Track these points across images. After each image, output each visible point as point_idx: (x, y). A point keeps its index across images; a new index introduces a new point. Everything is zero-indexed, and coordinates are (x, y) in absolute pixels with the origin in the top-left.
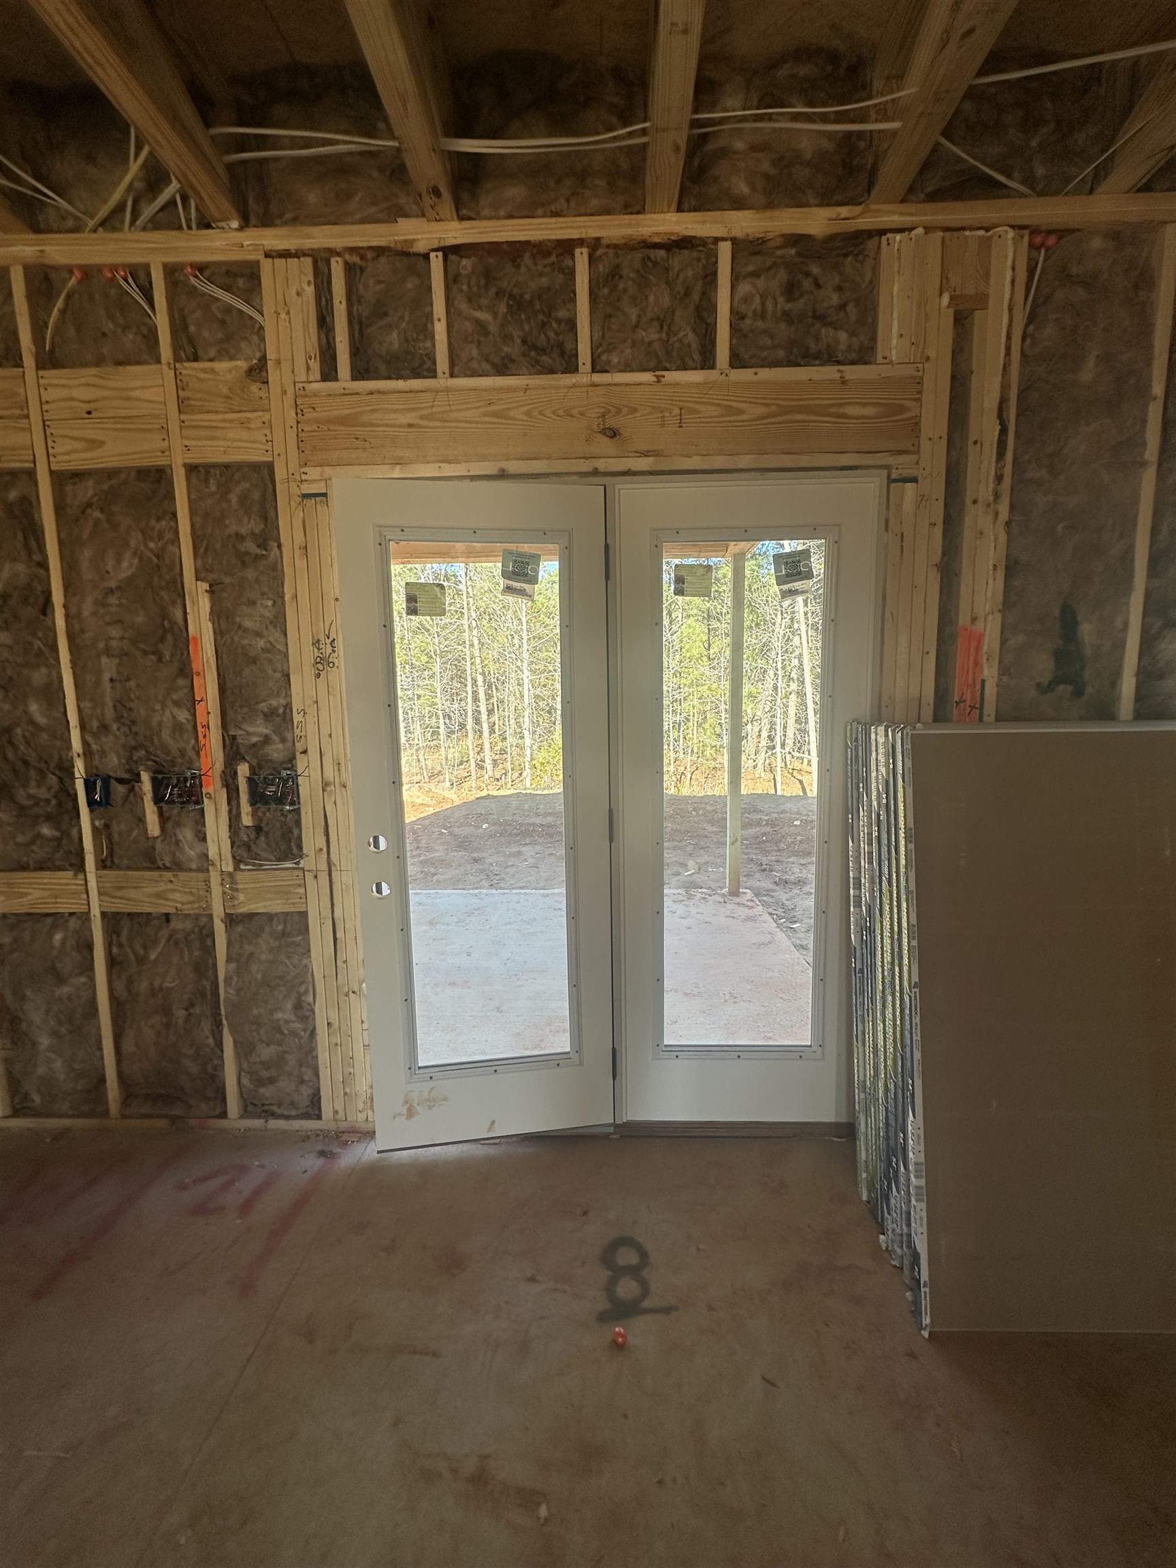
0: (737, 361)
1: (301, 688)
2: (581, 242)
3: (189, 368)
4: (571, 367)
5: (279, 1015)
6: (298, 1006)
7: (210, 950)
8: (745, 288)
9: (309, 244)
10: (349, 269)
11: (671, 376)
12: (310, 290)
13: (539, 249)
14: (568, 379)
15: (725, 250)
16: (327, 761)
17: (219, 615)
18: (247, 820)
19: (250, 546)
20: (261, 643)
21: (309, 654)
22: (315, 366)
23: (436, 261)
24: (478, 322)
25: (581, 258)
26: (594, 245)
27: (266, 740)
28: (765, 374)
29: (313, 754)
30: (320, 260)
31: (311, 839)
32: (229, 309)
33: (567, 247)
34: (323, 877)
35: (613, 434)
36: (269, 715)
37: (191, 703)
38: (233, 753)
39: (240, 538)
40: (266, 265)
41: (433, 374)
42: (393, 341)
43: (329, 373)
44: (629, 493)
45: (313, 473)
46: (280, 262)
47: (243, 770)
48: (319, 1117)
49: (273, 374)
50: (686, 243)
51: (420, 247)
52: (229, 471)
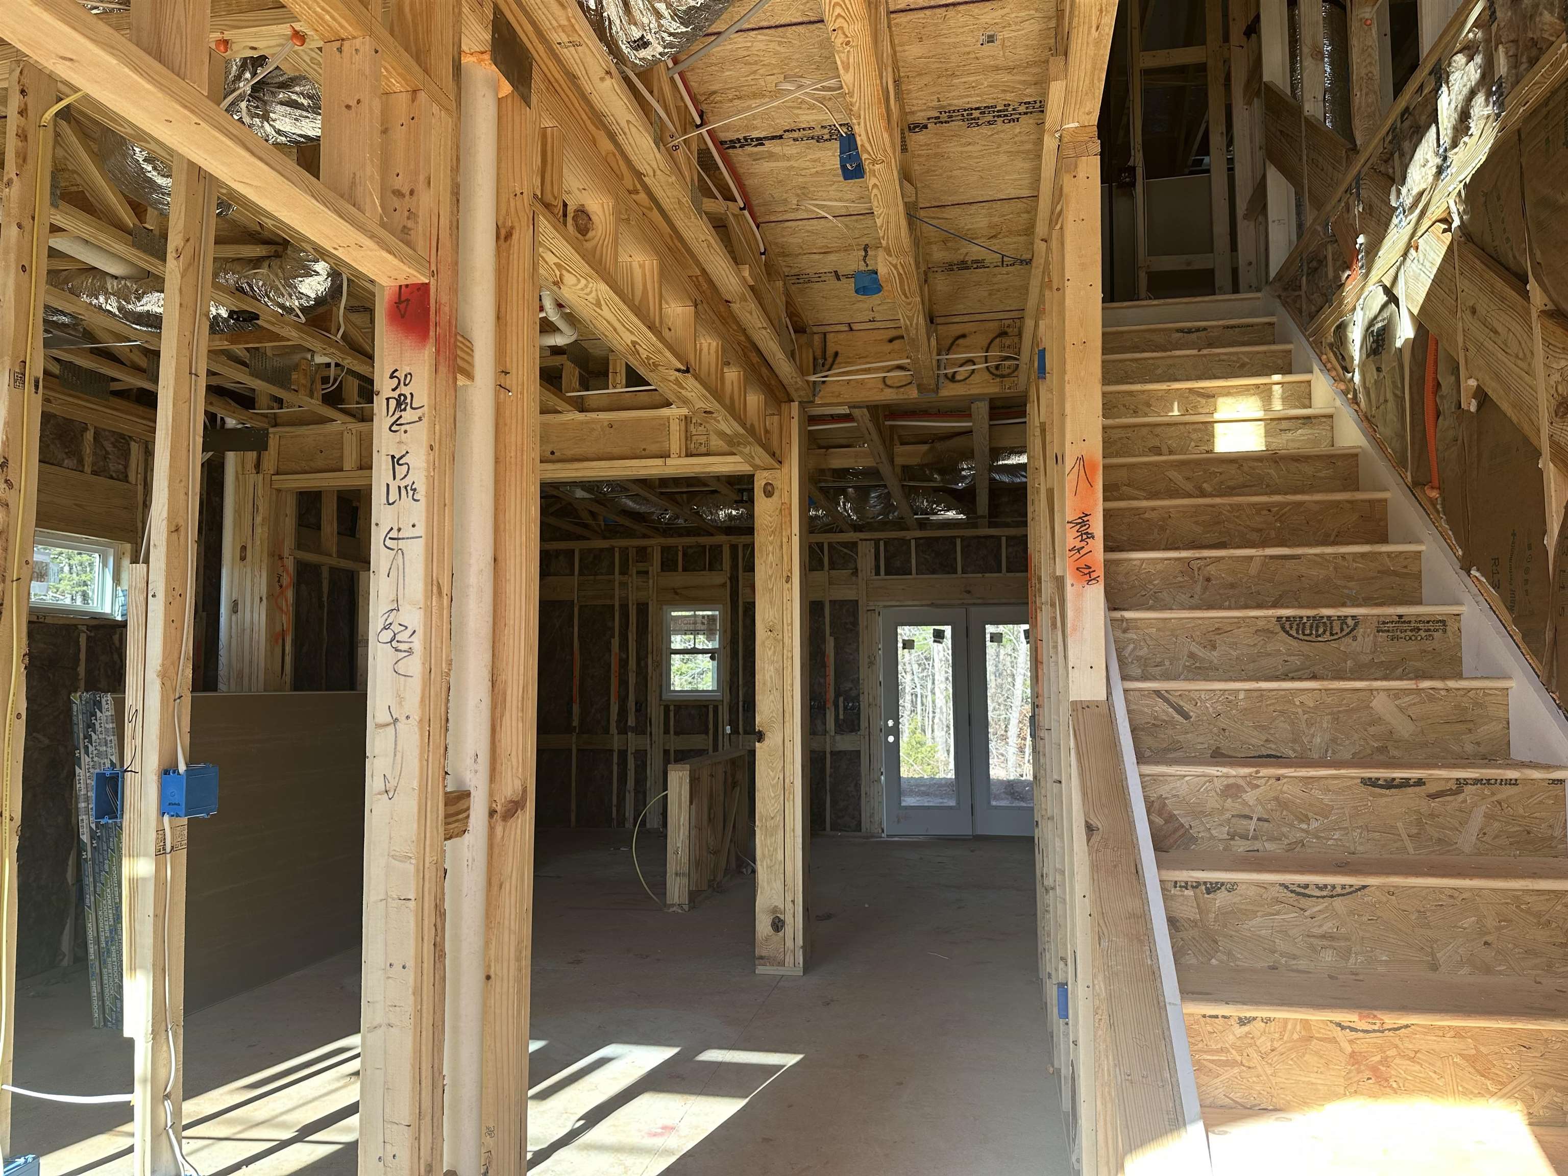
0: (1009, 570)
1: (863, 672)
2: (958, 537)
3: (833, 572)
4: (955, 572)
5: (849, 789)
6: (856, 785)
7: (825, 764)
8: (1010, 550)
9: (873, 537)
10: (885, 543)
11: (987, 575)
12: (873, 551)
13: (946, 538)
14: (954, 576)
15: (1004, 539)
16: (871, 696)
17: (836, 647)
18: (841, 717)
19: (849, 626)
20: (852, 657)
21: (867, 660)
22: (873, 572)
23: (913, 542)
24: (925, 559)
25: (958, 541)
26: (963, 538)
27: (851, 689)
28: (1018, 575)
29: (866, 693)
30: (877, 542)
31: (864, 724)
32: (846, 554)
33: (955, 537)
34: (867, 737)
35: (969, 592)
36: (852, 681)
37: (825, 676)
38: (838, 695)
39: (846, 623)
40: (860, 542)
41: (911, 574)
42: (898, 564)
43: (878, 573)
44: (973, 609)
45: (871, 603)
46: (864, 542)
47: (841, 699)
48: (860, 830)
49: (860, 574)
50: (992, 537)
51: (908, 538)
52: (843, 603)
